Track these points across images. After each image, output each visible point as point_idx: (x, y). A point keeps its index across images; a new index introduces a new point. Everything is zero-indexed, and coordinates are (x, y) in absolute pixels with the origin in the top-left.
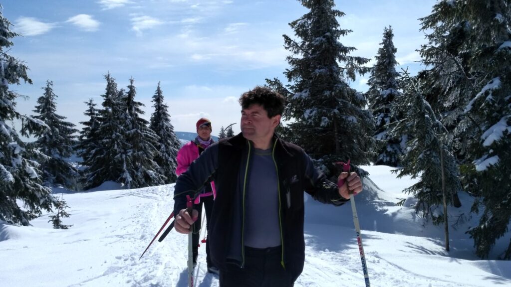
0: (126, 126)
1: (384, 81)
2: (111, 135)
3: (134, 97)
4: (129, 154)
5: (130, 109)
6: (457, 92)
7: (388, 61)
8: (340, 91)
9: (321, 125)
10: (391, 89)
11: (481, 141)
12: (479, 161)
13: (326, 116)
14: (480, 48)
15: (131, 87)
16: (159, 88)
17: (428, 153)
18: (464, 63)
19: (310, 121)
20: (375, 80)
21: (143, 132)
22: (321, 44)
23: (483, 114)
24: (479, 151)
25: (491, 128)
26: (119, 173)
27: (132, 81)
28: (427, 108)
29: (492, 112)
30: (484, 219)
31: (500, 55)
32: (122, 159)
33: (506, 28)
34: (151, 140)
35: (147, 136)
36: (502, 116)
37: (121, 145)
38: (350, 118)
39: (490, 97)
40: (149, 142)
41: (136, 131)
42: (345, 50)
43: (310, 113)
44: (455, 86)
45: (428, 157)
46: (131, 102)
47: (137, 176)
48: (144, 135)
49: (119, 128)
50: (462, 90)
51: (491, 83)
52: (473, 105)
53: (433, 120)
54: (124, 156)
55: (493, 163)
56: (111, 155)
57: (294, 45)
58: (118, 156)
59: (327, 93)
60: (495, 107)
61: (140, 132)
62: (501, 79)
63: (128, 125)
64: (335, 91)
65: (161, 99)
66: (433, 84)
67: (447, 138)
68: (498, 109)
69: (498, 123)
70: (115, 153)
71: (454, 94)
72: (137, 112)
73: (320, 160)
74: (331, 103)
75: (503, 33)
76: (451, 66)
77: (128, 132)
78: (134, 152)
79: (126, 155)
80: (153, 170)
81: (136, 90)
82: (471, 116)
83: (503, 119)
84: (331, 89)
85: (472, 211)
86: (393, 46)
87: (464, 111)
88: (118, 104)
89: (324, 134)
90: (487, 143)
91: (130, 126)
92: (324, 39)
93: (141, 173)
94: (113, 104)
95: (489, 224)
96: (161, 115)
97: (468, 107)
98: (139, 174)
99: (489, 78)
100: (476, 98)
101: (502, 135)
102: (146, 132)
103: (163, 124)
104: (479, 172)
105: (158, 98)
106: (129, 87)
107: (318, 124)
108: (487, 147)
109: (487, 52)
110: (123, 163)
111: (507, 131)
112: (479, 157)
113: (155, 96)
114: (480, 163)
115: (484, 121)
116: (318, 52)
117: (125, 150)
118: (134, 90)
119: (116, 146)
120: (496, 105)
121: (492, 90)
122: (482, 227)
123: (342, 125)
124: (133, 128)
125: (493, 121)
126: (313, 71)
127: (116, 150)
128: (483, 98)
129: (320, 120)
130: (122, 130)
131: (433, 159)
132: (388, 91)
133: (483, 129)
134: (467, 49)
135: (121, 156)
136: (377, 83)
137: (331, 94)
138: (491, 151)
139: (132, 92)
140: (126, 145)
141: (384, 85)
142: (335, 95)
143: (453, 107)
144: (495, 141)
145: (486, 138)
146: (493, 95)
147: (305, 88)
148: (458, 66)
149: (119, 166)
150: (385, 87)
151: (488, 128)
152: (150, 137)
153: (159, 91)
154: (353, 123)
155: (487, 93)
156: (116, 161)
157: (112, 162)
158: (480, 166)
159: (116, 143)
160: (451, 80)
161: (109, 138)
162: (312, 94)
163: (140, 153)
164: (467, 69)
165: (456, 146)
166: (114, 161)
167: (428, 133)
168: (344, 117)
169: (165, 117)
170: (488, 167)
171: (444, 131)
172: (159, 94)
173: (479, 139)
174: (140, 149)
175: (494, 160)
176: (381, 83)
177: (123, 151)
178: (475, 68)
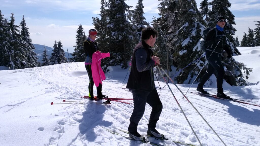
0: (10, 38)
1: (138, 21)
2: (3, 42)
3: (14, 23)
4: (12, 52)
5: (12, 29)
6: (173, 27)
7: (140, 12)
8: (127, 24)
9: (119, 39)
10: (141, 25)
11: (181, 45)
12: (180, 52)
13: (121, 35)
14: (182, 11)
15: (12, 18)
16: (23, 18)
17: (162, 50)
18: (176, 16)
19: (114, 37)
20: (134, 20)
21: (20, 41)
22: (119, 4)
23: (182, 35)
24: (181, 48)
25: (185, 40)
26: (7, 62)
27: (13, 14)
28: (162, 33)
29: (185, 34)
30: (181, 73)
31: (189, 14)
32: (9, 55)
33: (191, 4)
34: (24, 45)
35: (21, 43)
36: (188, 36)
37: (8, 48)
38: (130, 37)
39: (185, 29)
40: (23, 47)
41: (16, 40)
42: (129, 7)
43: (114, 34)
44: (173, 25)
45: (162, 52)
46: (13, 25)
47: (17, 64)
48: (20, 42)
49: (7, 39)
50: (175, 26)
51: (185, 24)
52: (179, 32)
53: (164, 38)
54: (10, 53)
55: (185, 52)
56: (3, 52)
57: (105, 3)
58: (7, 53)
59: (121, 25)
60: (186, 33)
61: (18, 41)
62: (189, 23)
63: (11, 38)
64: (125, 25)
65: (25, 24)
66: (163, 24)
67: (169, 44)
68: (187, 34)
69: (187, 39)
70: (5, 52)
71: (172, 28)
72: (16, 31)
73: (118, 54)
74: (123, 30)
75: (190, 6)
76: (171, 17)
77: (11, 41)
78: (15, 51)
79: (11, 53)
80: (25, 61)
81: (15, 19)
82: (178, 36)
83: (189, 37)
84: (123, 24)
85: (177, 71)
86: (143, 5)
87: (175, 34)
88: (5, 26)
89: (119, 43)
90: (183, 45)
91: (13, 38)
92: (120, 2)
93: (19, 62)
94: (3, 26)
95: (182, 75)
96: (25, 33)
97: (177, 33)
98: (18, 63)
99: (184, 22)
100: (180, 29)
101: (188, 43)
102: (21, 41)
103: (26, 38)
104: (180, 55)
105: (23, 24)
106: (11, 17)
107: (117, 39)
108: (183, 47)
109: (185, 13)
110: (9, 57)
111: (190, 41)
112: (180, 50)
113: (21, 23)
114: (181, 52)
115: (182, 38)
116: (117, 7)
117: (10, 50)
118: (14, 19)
119: (5, 48)
120: (187, 32)
121: (186, 27)
122: (180, 76)
123: (127, 39)
124: (14, 39)
125: (185, 38)
126: (116, 16)
127: (5, 50)
128: (182, 30)
129: (119, 37)
130: (8, 40)
131: (163, 52)
132: (140, 26)
133: (182, 40)
134: (177, 11)
135: (8, 53)
136: (135, 22)
137: (123, 26)
138: (184, 48)
139: (13, 20)
140: (11, 48)
141: (138, 23)
142: (125, 26)
143: (172, 33)
144: (186, 45)
145: (183, 44)
146: (186, 28)
147: (112, 23)
148: (174, 17)
149: (7, 58)
150: (139, 24)
151: (184, 40)
152: (23, 44)
153: (23, 20)
154: (131, 39)
155: (184, 28)
156: (6, 56)
157: (4, 56)
158: (181, 53)
159: (5, 46)
160: (171, 22)
161: (2, 44)
162: (115, 26)
163: (18, 52)
164: (177, 18)
165: (172, 48)
166: (5, 56)
167: (162, 43)
168: (128, 36)
169: (27, 34)
170: (183, 54)
171: (168, 42)
172: (24, 21)
173: (181, 44)
174: (19, 50)
175: (185, 51)
176: (137, 22)
177: (9, 51)
178: (180, 18)
